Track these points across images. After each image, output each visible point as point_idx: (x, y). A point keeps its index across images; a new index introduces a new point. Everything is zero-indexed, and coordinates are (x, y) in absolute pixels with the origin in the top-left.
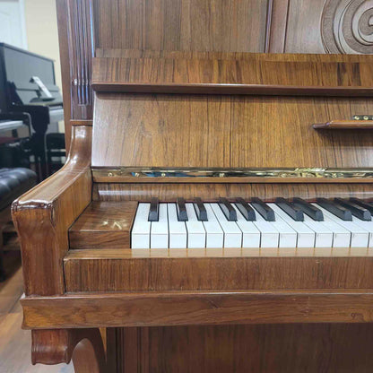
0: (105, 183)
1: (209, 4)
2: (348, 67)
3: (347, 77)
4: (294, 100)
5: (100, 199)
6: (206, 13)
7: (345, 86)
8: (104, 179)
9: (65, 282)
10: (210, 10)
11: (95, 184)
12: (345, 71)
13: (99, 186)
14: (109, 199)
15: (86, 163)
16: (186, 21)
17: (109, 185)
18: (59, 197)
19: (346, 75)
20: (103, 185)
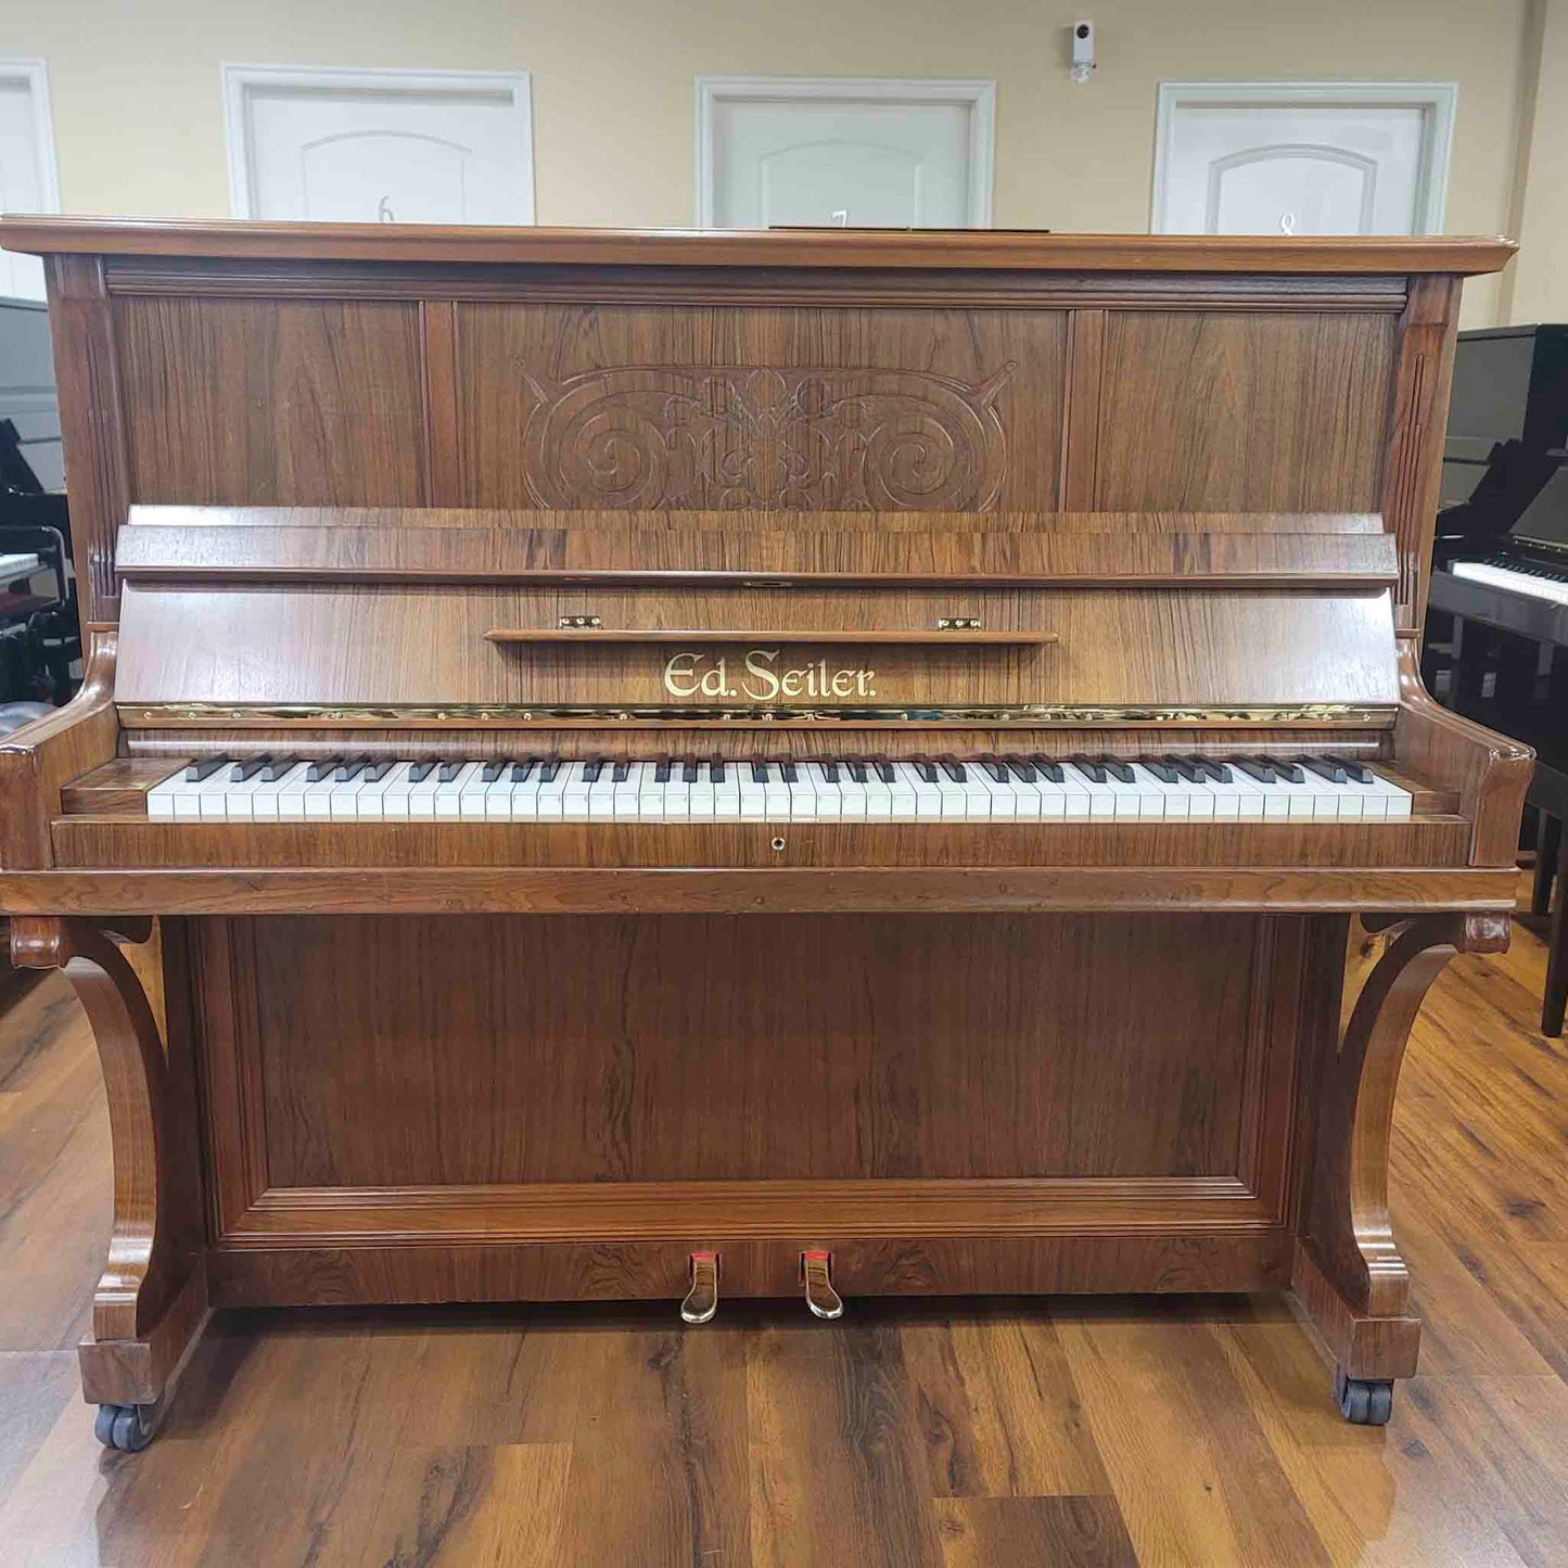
0: (140, 729)
1: (323, 428)
2: (546, 537)
3: (542, 554)
4: (462, 590)
5: (131, 754)
6: (317, 441)
7: (538, 571)
8: (138, 722)
9: (53, 853)
10: (324, 436)
11: (122, 731)
12: (540, 543)
13: (130, 732)
14: (144, 754)
15: (110, 698)
16: (286, 458)
17: (146, 731)
18: (46, 742)
19: (542, 551)
20: (137, 733)
